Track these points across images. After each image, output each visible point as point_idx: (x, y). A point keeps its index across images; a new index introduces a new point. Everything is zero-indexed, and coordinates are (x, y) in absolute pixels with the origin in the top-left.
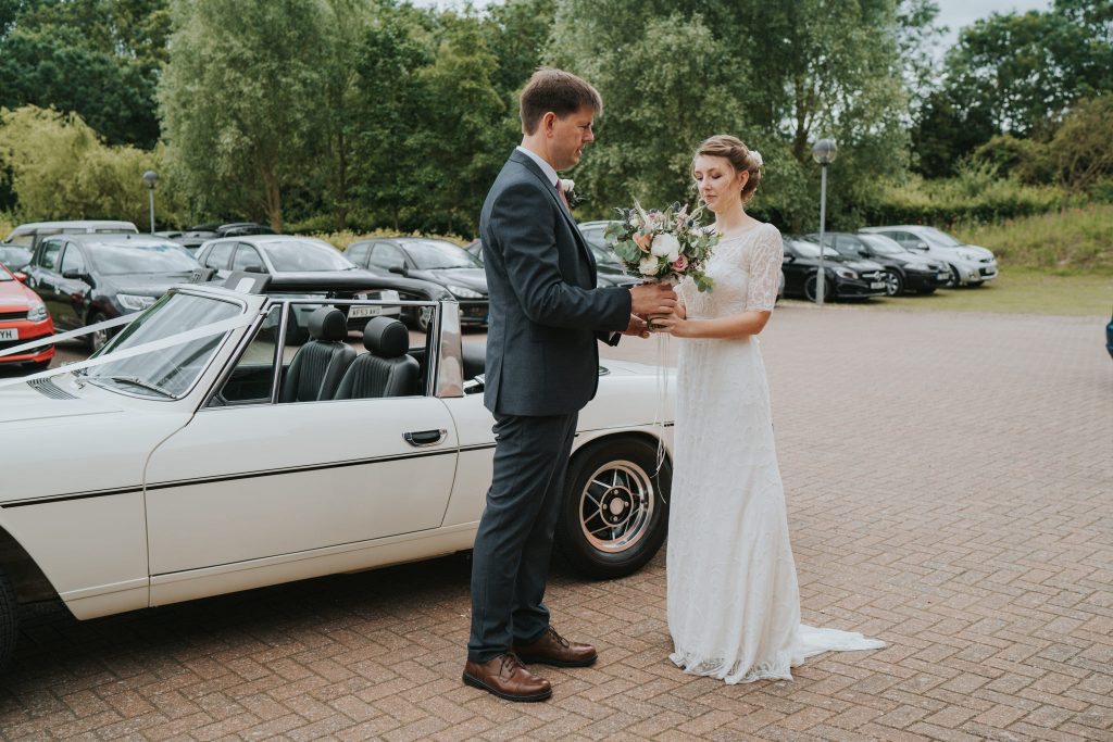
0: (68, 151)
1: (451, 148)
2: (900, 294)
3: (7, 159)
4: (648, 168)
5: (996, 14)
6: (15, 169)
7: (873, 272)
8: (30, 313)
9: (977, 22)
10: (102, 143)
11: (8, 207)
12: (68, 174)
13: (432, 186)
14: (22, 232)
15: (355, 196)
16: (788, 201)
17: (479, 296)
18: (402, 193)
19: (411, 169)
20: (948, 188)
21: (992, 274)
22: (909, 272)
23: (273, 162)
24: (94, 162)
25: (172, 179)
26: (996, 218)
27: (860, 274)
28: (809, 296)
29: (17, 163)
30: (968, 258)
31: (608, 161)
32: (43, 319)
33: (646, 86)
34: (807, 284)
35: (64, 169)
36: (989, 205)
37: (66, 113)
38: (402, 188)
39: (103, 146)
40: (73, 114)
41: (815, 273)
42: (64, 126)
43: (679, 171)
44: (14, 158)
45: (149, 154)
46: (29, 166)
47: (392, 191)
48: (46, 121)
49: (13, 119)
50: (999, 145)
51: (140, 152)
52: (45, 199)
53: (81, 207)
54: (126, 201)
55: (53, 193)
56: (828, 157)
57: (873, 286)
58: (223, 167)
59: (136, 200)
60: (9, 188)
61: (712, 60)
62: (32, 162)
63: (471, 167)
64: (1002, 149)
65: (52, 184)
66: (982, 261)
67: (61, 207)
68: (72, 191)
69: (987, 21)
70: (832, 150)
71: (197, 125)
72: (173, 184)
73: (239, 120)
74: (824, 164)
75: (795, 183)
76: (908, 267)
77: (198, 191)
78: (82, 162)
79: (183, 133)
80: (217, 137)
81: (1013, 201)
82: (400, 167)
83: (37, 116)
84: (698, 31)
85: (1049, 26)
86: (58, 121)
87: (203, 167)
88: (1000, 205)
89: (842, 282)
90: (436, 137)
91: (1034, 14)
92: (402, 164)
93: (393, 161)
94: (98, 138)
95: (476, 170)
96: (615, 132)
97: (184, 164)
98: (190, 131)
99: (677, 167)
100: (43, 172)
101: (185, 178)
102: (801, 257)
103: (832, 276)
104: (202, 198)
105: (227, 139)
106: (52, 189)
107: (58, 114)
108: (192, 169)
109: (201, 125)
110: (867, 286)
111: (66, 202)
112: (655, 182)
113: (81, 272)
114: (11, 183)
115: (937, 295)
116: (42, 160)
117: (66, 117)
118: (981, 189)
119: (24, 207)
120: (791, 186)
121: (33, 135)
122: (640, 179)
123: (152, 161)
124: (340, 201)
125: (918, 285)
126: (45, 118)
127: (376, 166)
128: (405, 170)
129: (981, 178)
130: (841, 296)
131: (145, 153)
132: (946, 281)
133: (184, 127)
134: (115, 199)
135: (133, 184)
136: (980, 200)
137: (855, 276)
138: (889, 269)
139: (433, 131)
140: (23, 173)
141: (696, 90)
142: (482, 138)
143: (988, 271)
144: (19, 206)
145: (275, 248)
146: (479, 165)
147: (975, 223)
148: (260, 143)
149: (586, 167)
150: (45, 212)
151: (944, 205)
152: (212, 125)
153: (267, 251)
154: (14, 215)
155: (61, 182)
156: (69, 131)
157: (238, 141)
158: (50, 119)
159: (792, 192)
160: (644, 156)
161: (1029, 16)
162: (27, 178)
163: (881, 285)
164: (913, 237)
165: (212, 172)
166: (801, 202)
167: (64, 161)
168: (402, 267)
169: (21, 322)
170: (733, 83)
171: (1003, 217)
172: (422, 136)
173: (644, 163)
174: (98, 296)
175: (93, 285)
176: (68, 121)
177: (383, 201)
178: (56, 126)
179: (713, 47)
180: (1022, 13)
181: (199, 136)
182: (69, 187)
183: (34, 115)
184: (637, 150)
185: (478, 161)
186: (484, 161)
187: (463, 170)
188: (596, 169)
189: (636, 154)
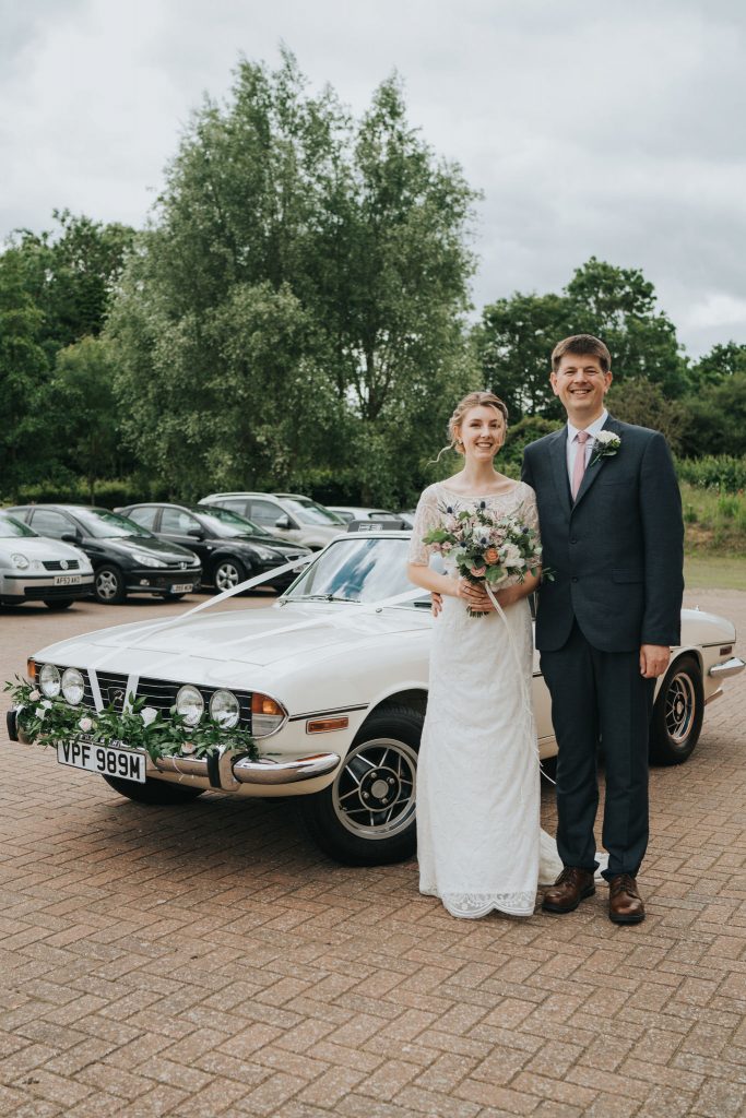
4: (227, 439)
5: (518, 295)
9: (499, 302)
16: (369, 476)
17: (165, 565)
31: (186, 430)
33: (233, 352)
43: (265, 443)
50: (531, 425)
61: (301, 329)
63: (18, 431)
64: (534, 430)
69: (509, 300)
84: (288, 300)
85: (566, 311)
91: (553, 298)
95: (25, 433)
96: (186, 399)
99: (264, 438)
112: (238, 455)
122: (220, 449)
141: (282, 360)
160: (224, 424)
161: (547, 299)
168: (74, 534)
170: (319, 355)
173: (224, 434)
179: (303, 317)
180: (540, 295)
184: (217, 419)
185: (30, 424)
186: (35, 424)
187: (8, 434)
188: (164, 438)
189: (215, 423)
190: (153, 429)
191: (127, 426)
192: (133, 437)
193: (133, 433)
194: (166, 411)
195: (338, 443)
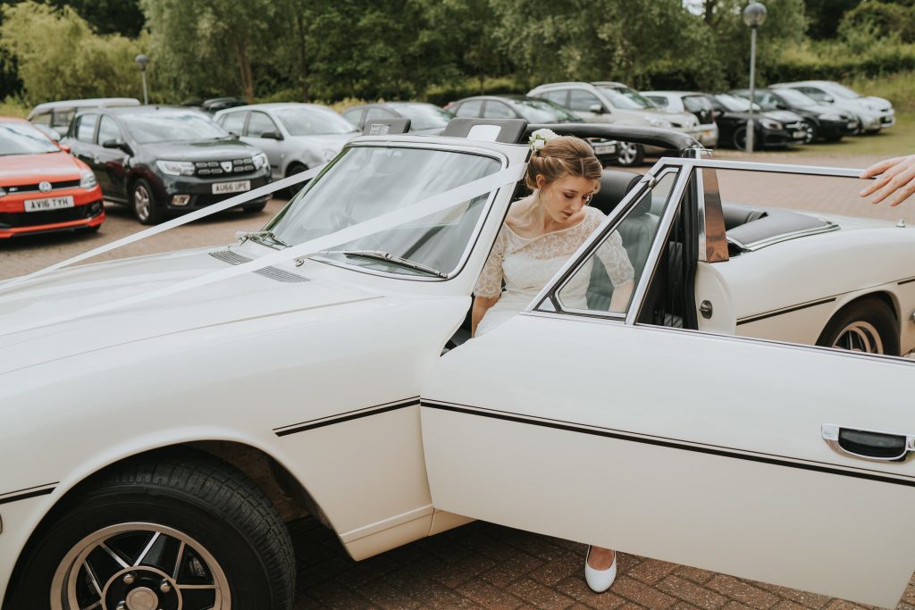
0: (65, 41)
1: (400, 27)
2: (814, 142)
3: (12, 49)
4: (578, 38)
6: (19, 58)
7: (795, 123)
8: (82, 182)
10: (94, 32)
11: (15, 93)
12: (67, 61)
13: (383, 60)
14: (41, 111)
15: (317, 71)
16: (699, 63)
18: (359, 68)
19: (365, 46)
20: (835, 48)
21: (890, 122)
22: (823, 122)
23: (245, 43)
24: (89, 50)
25: (156, 63)
26: (881, 72)
27: (784, 124)
28: (737, 145)
29: (21, 54)
30: (870, 108)
31: (543, 33)
32: (93, 186)
34: (735, 135)
35: (62, 57)
36: (874, 61)
37: (61, 7)
38: (358, 63)
39: (95, 36)
40: (67, 7)
41: (745, 124)
42: (59, 19)
43: (607, 39)
44: (18, 48)
45: (135, 42)
46: (32, 55)
47: (350, 66)
48: (43, 15)
49: (14, 13)
50: (867, 9)
51: (126, 40)
52: (47, 84)
53: (79, 89)
54: (118, 83)
55: (54, 78)
56: (758, 19)
57: (796, 135)
58: (204, 50)
59: (127, 82)
60: (16, 75)
62: (33, 52)
63: (417, 43)
64: (870, 13)
65: (52, 71)
66: (883, 111)
67: (62, 90)
68: (71, 76)
70: (762, 12)
71: (177, 13)
72: (158, 67)
73: (214, 7)
74: (754, 26)
75: (707, 48)
76: (822, 117)
77: (182, 72)
78: (78, 50)
79: (166, 20)
80: (196, 23)
81: (896, 57)
82: (355, 45)
83: (35, 10)
86: (54, 14)
87: (185, 51)
88: (884, 61)
89: (768, 133)
90: (385, 17)
92: (357, 42)
93: (348, 40)
94: (91, 28)
95: (423, 45)
96: (546, 7)
97: (168, 48)
98: (172, 18)
99: (606, 35)
100: (44, 59)
101: (169, 61)
102: (729, 111)
103: (758, 128)
104: (185, 78)
105: (205, 25)
106: (53, 74)
107: (53, 8)
108: (175, 52)
109: (181, 13)
110: (789, 136)
111: (66, 85)
112: (586, 51)
113: (119, 141)
114: (17, 69)
115: (845, 143)
116: (43, 48)
117: (61, 11)
118: (866, 48)
119: (29, 90)
120: (703, 50)
121: (33, 27)
122: (571, 47)
123: (138, 47)
124: (304, 77)
125: (830, 133)
126: (41, 12)
127: (333, 45)
128: (360, 47)
129: (864, 39)
130: (767, 144)
131: (131, 40)
132: (853, 129)
133: (166, 15)
134: (108, 82)
135: (123, 68)
136: (866, 58)
137: (780, 127)
138: (807, 120)
139: (382, 11)
140: (26, 62)
142: (426, 16)
143: (887, 119)
144: (26, 91)
145: (285, 115)
146: (426, 40)
147: (863, 77)
148: (233, 27)
149: (521, 39)
150: (48, 95)
151: (832, 64)
152: (190, 13)
153: (279, 117)
154: (22, 98)
155: (61, 68)
156: (65, 23)
157: (214, 25)
158: (45, 13)
159: (702, 56)
160: (575, 27)
162: (30, 66)
163: (801, 134)
164: (817, 91)
165: (192, 54)
166: (711, 65)
167: (62, 50)
169: (74, 189)
171: (887, 73)
172: (373, 16)
173: (575, 33)
174: (136, 165)
175: (132, 155)
176: (62, 14)
177: (342, 75)
178: (52, 18)
181: (180, 23)
182: (68, 72)
183: (32, 9)
184: (568, 22)
185: (425, 36)
186: (429, 36)
187: (410, 46)
188: (530, 40)
189: (567, 25)
190: (520, 34)
191: (498, 33)
192: (505, 41)
193: (505, 38)
194: (530, 18)
195: (672, 36)
